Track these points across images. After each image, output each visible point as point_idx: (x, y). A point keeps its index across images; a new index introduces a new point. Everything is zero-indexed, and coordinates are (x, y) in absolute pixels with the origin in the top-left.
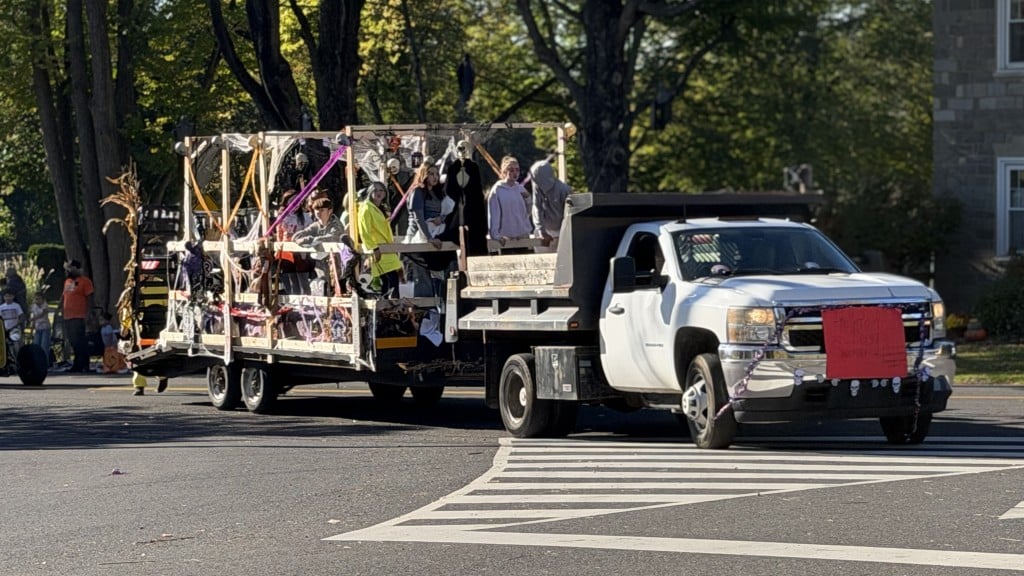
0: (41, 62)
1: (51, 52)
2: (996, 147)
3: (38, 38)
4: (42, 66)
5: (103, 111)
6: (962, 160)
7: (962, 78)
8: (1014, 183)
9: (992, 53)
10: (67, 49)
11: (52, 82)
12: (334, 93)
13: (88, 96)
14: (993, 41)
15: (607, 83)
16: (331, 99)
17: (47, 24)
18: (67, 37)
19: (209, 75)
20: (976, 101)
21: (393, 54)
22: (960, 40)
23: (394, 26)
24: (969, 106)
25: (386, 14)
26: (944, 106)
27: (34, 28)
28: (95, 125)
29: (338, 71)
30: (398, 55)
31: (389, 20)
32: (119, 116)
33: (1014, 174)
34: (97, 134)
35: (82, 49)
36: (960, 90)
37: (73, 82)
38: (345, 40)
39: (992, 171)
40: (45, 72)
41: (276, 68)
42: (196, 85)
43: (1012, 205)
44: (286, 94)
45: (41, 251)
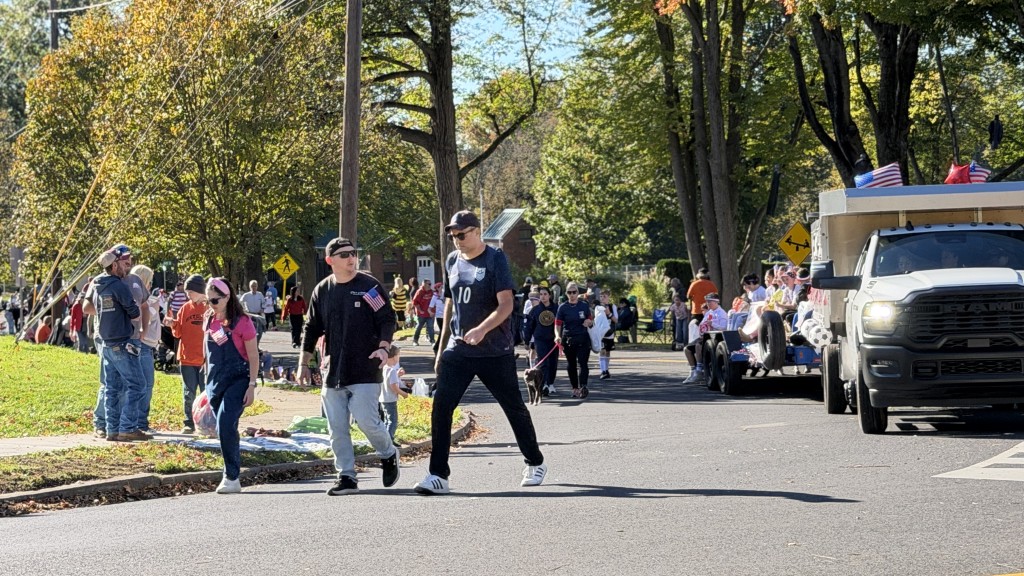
0: (674, 127)
1: (681, 120)
3: (672, 110)
4: (674, 131)
5: (718, 163)
10: (692, 117)
11: (682, 142)
12: (891, 146)
13: (707, 153)
16: (888, 151)
17: (678, 99)
18: (692, 108)
19: (794, 135)
21: (933, 116)
23: (933, 95)
25: (927, 87)
27: (670, 104)
28: (713, 173)
29: (893, 130)
30: (936, 117)
31: (929, 91)
32: (730, 166)
34: (714, 180)
35: (703, 118)
37: (697, 142)
38: (899, 107)
40: (677, 135)
41: (847, 129)
42: (785, 142)
44: (854, 147)
45: (667, 265)
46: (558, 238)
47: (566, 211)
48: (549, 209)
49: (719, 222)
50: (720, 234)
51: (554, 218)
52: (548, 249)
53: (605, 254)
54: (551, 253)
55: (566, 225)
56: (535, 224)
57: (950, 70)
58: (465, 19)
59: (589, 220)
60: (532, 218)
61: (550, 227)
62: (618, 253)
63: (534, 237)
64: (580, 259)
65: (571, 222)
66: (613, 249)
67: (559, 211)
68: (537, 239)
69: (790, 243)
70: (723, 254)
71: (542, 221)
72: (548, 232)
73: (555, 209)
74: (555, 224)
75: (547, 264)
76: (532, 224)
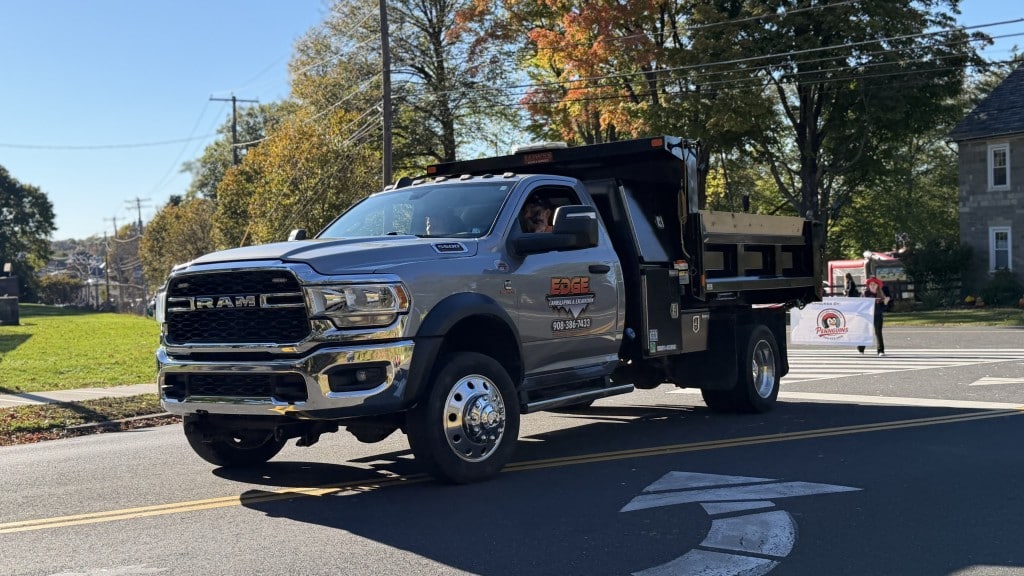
2: (989, 222)
6: (973, 229)
7: (972, 192)
8: (997, 238)
9: (986, 181)
14: (986, 177)
15: (811, 201)
20: (979, 203)
21: (722, 193)
22: (971, 177)
23: (722, 182)
24: (976, 205)
25: (719, 177)
26: (964, 205)
30: (724, 193)
31: (719, 179)
33: (997, 234)
36: (971, 198)
39: (987, 233)
43: (997, 247)
57: (730, 166)
58: (465, 145)
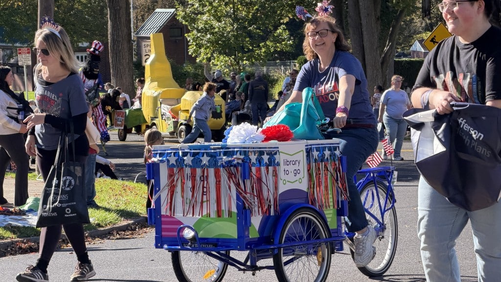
46: (209, 36)
47: (215, 11)
48: (200, 9)
49: (364, 22)
50: (365, 33)
51: (205, 17)
52: (200, 46)
53: (252, 50)
54: (202, 50)
55: (216, 24)
56: (187, 23)
59: (236, 19)
60: (184, 18)
61: (201, 26)
62: (263, 50)
63: (186, 35)
64: (228, 55)
65: (220, 21)
66: (259, 46)
67: (209, 11)
68: (189, 37)
69: (434, 42)
70: (367, 52)
71: (194, 21)
72: (199, 31)
73: (206, 9)
74: (206, 23)
75: (198, 60)
76: (184, 23)
